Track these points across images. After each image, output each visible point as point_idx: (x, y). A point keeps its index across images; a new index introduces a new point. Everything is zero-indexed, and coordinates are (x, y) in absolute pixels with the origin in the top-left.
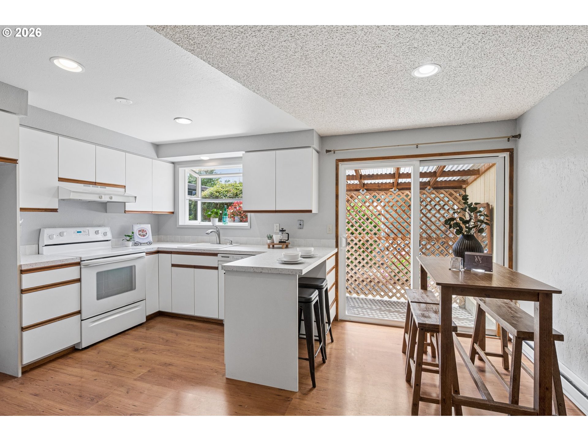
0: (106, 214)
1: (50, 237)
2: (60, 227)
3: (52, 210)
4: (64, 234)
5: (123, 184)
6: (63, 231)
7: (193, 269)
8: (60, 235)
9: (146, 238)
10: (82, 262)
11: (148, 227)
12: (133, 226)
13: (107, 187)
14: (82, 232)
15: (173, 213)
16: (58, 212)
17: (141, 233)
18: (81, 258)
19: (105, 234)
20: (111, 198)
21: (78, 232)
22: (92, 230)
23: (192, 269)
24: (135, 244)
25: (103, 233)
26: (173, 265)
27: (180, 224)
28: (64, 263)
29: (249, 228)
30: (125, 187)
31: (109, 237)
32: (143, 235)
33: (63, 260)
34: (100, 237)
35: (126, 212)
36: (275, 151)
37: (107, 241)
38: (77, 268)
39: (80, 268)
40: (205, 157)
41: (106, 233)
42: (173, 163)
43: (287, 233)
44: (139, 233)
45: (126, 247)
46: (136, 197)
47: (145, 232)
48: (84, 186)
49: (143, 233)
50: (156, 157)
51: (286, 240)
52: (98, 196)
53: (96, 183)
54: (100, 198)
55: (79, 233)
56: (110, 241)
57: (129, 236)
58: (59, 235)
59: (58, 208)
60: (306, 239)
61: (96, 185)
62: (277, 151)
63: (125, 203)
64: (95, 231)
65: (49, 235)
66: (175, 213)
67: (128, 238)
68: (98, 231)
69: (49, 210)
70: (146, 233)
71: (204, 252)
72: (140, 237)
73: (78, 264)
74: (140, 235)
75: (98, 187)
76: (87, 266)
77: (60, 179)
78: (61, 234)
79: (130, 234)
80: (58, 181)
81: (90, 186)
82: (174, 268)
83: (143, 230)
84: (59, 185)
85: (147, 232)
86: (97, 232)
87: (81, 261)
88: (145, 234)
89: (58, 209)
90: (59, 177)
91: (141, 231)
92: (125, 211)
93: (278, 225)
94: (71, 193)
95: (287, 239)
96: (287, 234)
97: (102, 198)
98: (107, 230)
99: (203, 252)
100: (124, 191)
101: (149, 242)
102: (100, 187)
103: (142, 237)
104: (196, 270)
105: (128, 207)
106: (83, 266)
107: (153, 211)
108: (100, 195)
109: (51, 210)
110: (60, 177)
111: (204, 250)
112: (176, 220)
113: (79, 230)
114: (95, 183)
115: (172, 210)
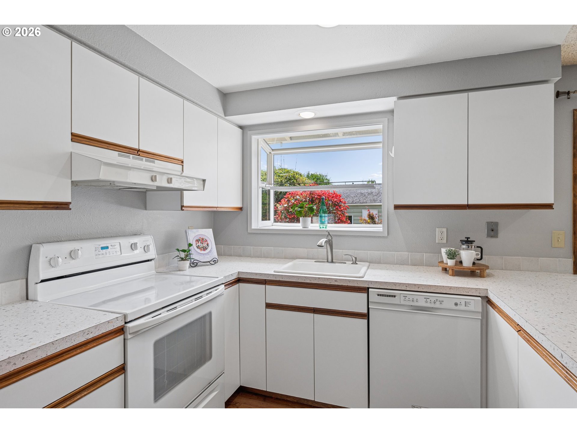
0: (145, 211)
1: (52, 262)
2: (70, 240)
3: (59, 206)
4: (78, 253)
5: (180, 157)
6: (77, 248)
7: (312, 314)
8: (71, 257)
9: (208, 253)
10: (128, 325)
11: (208, 234)
12: (186, 232)
13: (156, 161)
14: (110, 247)
15: (241, 209)
16: (70, 209)
17: (199, 244)
18: (125, 316)
19: (146, 249)
20: (170, 181)
21: (103, 248)
22: (126, 242)
23: (310, 315)
24: (191, 264)
25: (143, 248)
26: (269, 306)
27: (253, 227)
28: (91, 336)
29: (387, 235)
30: (182, 162)
31: (152, 254)
32: (203, 248)
33: (88, 331)
34: (138, 255)
35: (183, 208)
36: (467, 94)
37: (148, 261)
38: (117, 342)
39: (124, 339)
40: (307, 113)
41: (148, 246)
42: (241, 127)
43: (478, 247)
44: (197, 245)
45: (180, 270)
46: (204, 181)
47: (206, 243)
48: (119, 155)
49: (202, 242)
50: (223, 115)
51: (478, 260)
52: (148, 175)
53: (139, 151)
54: (152, 180)
55: (104, 250)
56: (153, 262)
57: (184, 251)
58: (68, 257)
59: (70, 201)
60: (504, 257)
61: (139, 155)
62: (471, 94)
63: (181, 190)
64: (130, 244)
65: (48, 258)
66: (244, 209)
67: (183, 255)
68: (135, 244)
69: (52, 206)
70: (208, 244)
71: (336, 283)
72: (198, 250)
73: (120, 331)
74: (198, 247)
75: (142, 160)
76: (137, 333)
77: (76, 138)
78: (72, 255)
79: (186, 248)
80: (72, 140)
81: (129, 157)
82: (270, 311)
83: (203, 239)
84: (73, 151)
85: (209, 242)
86: (133, 247)
87: (126, 323)
88: (206, 245)
89: (70, 203)
90: (72, 132)
91: (199, 240)
92: (182, 206)
93: (445, 230)
94: (102, 166)
95: (479, 257)
96: (480, 249)
97: (156, 180)
98: (149, 240)
99: (333, 283)
100: (181, 170)
101: (213, 260)
102: (146, 161)
103: (203, 252)
104: (317, 316)
105: (189, 199)
106: (130, 334)
107: (219, 206)
108: (152, 174)
109: (56, 206)
110: (76, 131)
111: (336, 280)
112: (248, 220)
113: (104, 243)
114: (137, 152)
115: (239, 205)
